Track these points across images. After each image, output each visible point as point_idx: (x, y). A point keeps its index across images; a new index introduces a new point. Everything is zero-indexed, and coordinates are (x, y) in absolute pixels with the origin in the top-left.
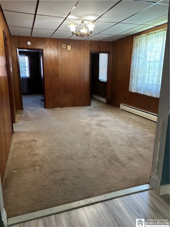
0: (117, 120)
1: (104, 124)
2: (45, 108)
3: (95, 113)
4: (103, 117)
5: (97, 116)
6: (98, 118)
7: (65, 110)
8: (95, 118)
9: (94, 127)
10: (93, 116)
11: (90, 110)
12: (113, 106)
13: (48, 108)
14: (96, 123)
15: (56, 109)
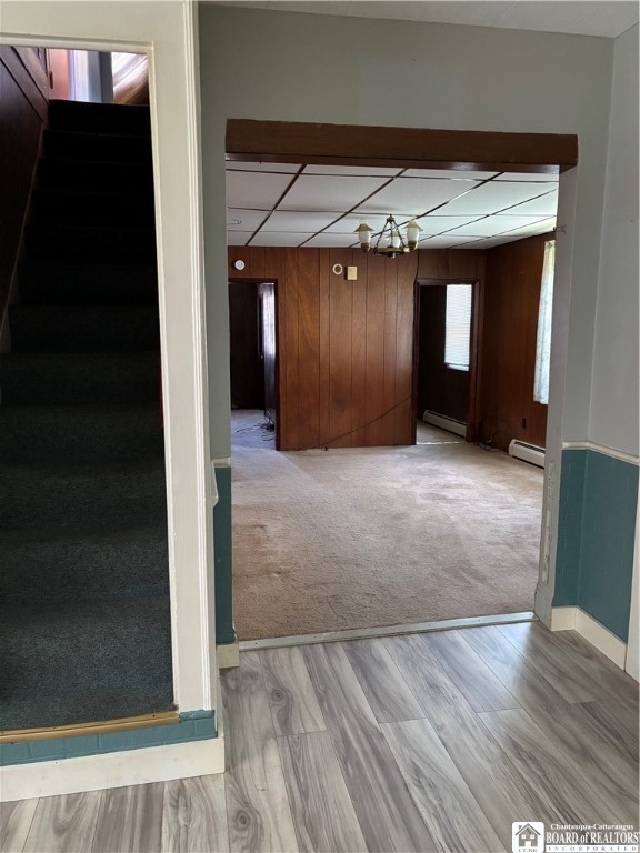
0: (493, 485)
1: (450, 496)
2: (278, 448)
3: (427, 465)
4: (450, 478)
5: (433, 473)
6: (435, 480)
7: (335, 456)
8: (426, 478)
9: (420, 501)
10: (421, 473)
11: (412, 456)
12: (488, 448)
13: (287, 450)
14: (426, 491)
15: (310, 451)
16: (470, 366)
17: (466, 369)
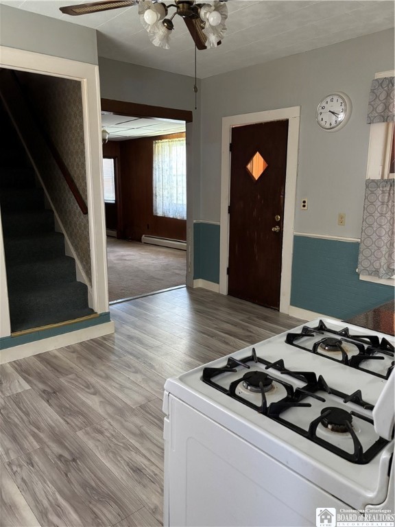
1: (128, 259)
14: (116, 258)
16: (116, 201)
17: (114, 202)
